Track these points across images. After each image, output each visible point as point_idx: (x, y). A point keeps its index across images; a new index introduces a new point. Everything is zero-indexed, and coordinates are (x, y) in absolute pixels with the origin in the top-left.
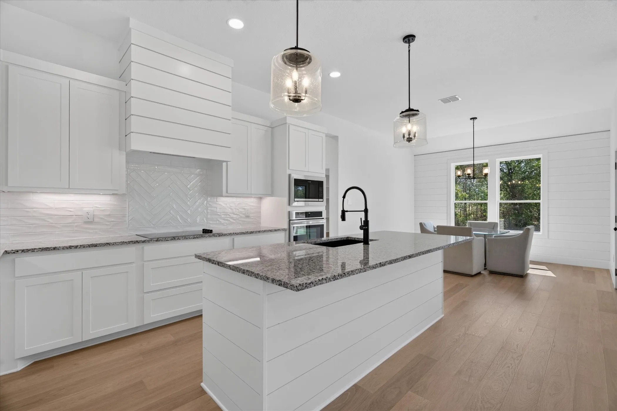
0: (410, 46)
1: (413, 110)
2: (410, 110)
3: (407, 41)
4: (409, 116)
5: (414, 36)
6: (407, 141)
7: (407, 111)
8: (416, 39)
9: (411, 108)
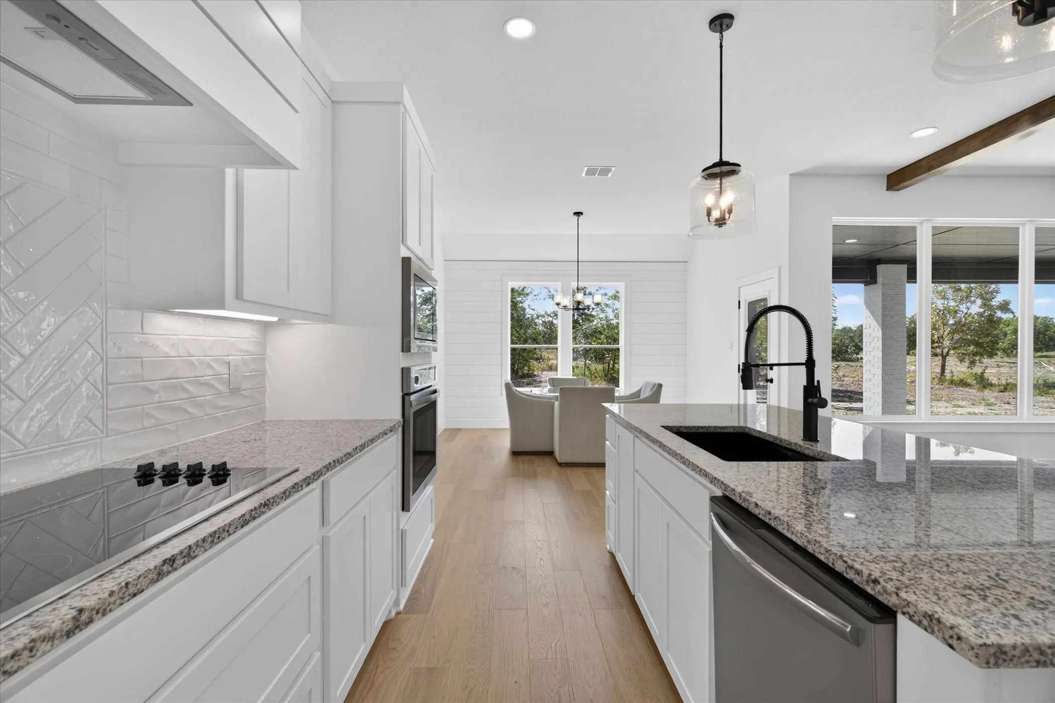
0: (722, 36)
1: (728, 164)
2: (721, 163)
3: (718, 27)
4: (721, 175)
5: (730, 17)
6: (715, 225)
7: (715, 165)
8: (735, 22)
9: (724, 159)
